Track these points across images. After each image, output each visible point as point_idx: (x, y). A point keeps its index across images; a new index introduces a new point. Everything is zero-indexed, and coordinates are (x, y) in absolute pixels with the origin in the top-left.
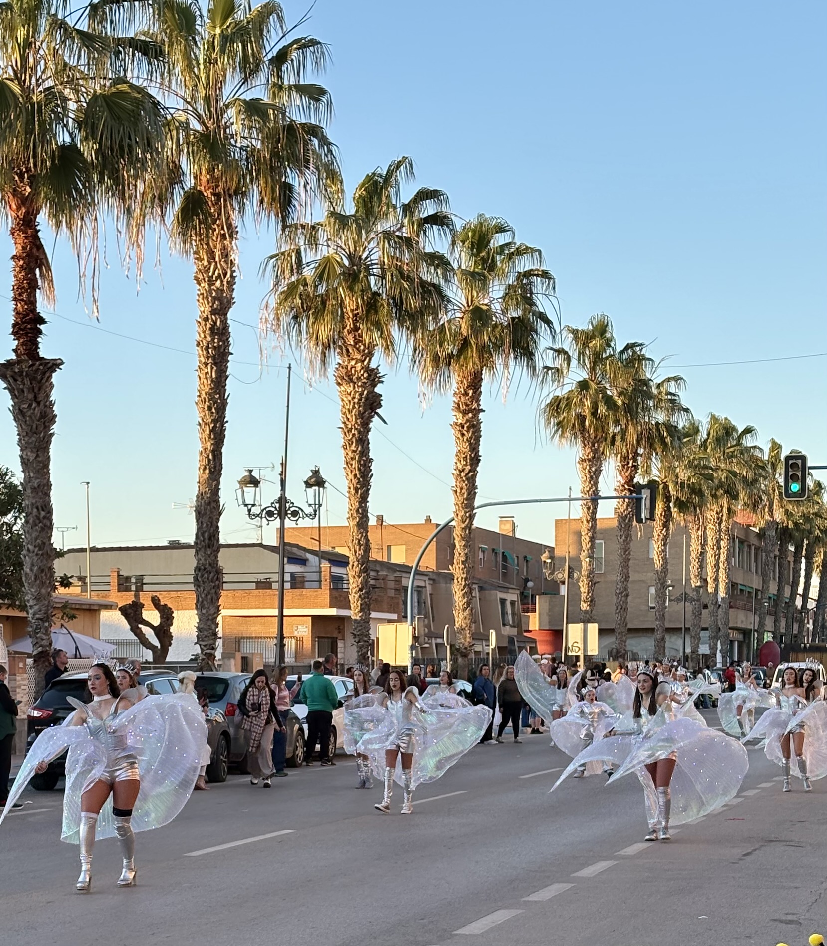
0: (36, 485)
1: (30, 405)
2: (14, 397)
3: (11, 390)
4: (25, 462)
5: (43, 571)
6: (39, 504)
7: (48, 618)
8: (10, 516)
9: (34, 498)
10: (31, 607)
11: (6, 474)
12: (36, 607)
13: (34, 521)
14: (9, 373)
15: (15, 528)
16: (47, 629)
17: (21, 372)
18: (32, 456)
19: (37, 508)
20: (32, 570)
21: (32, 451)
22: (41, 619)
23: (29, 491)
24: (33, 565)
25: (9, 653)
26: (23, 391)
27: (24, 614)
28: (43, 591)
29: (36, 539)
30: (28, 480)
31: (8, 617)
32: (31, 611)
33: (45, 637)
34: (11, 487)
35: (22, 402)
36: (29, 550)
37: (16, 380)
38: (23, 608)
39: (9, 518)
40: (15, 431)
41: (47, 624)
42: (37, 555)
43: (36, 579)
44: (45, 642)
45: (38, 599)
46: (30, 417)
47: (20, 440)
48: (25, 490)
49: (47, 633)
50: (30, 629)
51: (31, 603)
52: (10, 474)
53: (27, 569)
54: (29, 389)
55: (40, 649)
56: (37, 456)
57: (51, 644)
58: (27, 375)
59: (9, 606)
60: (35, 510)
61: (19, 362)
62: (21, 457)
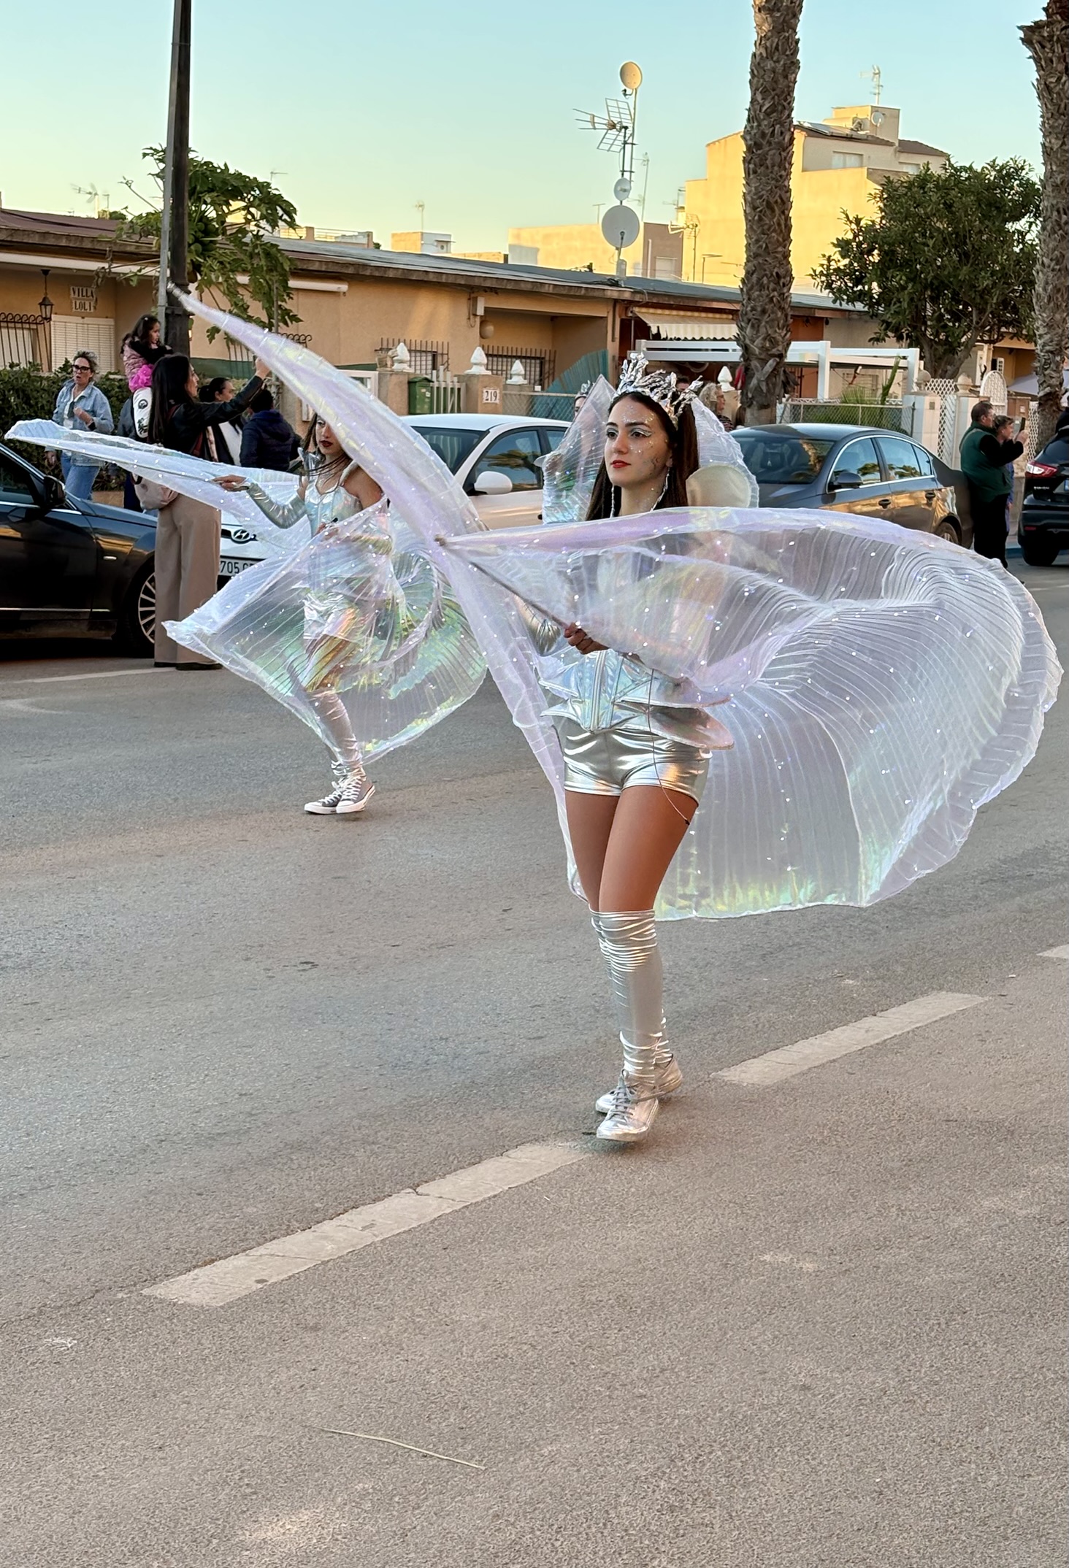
0: (1058, 182)
1: (1059, 79)
2: (1040, 68)
3: (1037, 60)
4: (1047, 152)
5: (1059, 290)
6: (1060, 206)
7: (1060, 350)
8: (1023, 221)
9: (1054, 197)
10: (1041, 336)
11: (1022, 168)
12: (1047, 337)
13: (1052, 228)
14: (1036, 38)
15: (1028, 237)
16: (1058, 364)
17: (1051, 36)
18: (1056, 144)
19: (1058, 211)
20: (1045, 289)
21: (1057, 138)
22: (1052, 352)
23: (1049, 189)
24: (1047, 283)
25: (1009, 394)
26: (1052, 61)
27: (1030, 346)
28: (1058, 316)
29: (1054, 250)
30: (1049, 175)
31: (1011, 350)
32: (1040, 342)
33: (1054, 375)
34: (1028, 185)
35: (1050, 75)
36: (1043, 264)
37: (1043, 47)
38: (1031, 338)
39: (1022, 224)
40: (1038, 112)
41: (1058, 358)
42: (1053, 270)
43: (1049, 302)
44: (1054, 382)
45: (1049, 326)
46: (1058, 94)
47: (1043, 123)
48: (1044, 187)
49: (1058, 370)
50: (1037, 364)
51: (1041, 331)
52: (1027, 168)
53: (1039, 288)
54: (1059, 58)
55: (1048, 390)
56: (1064, 143)
57: (1061, 384)
58: (1058, 40)
59: (1013, 336)
60: (1055, 213)
61: (1049, 24)
62: (1043, 145)
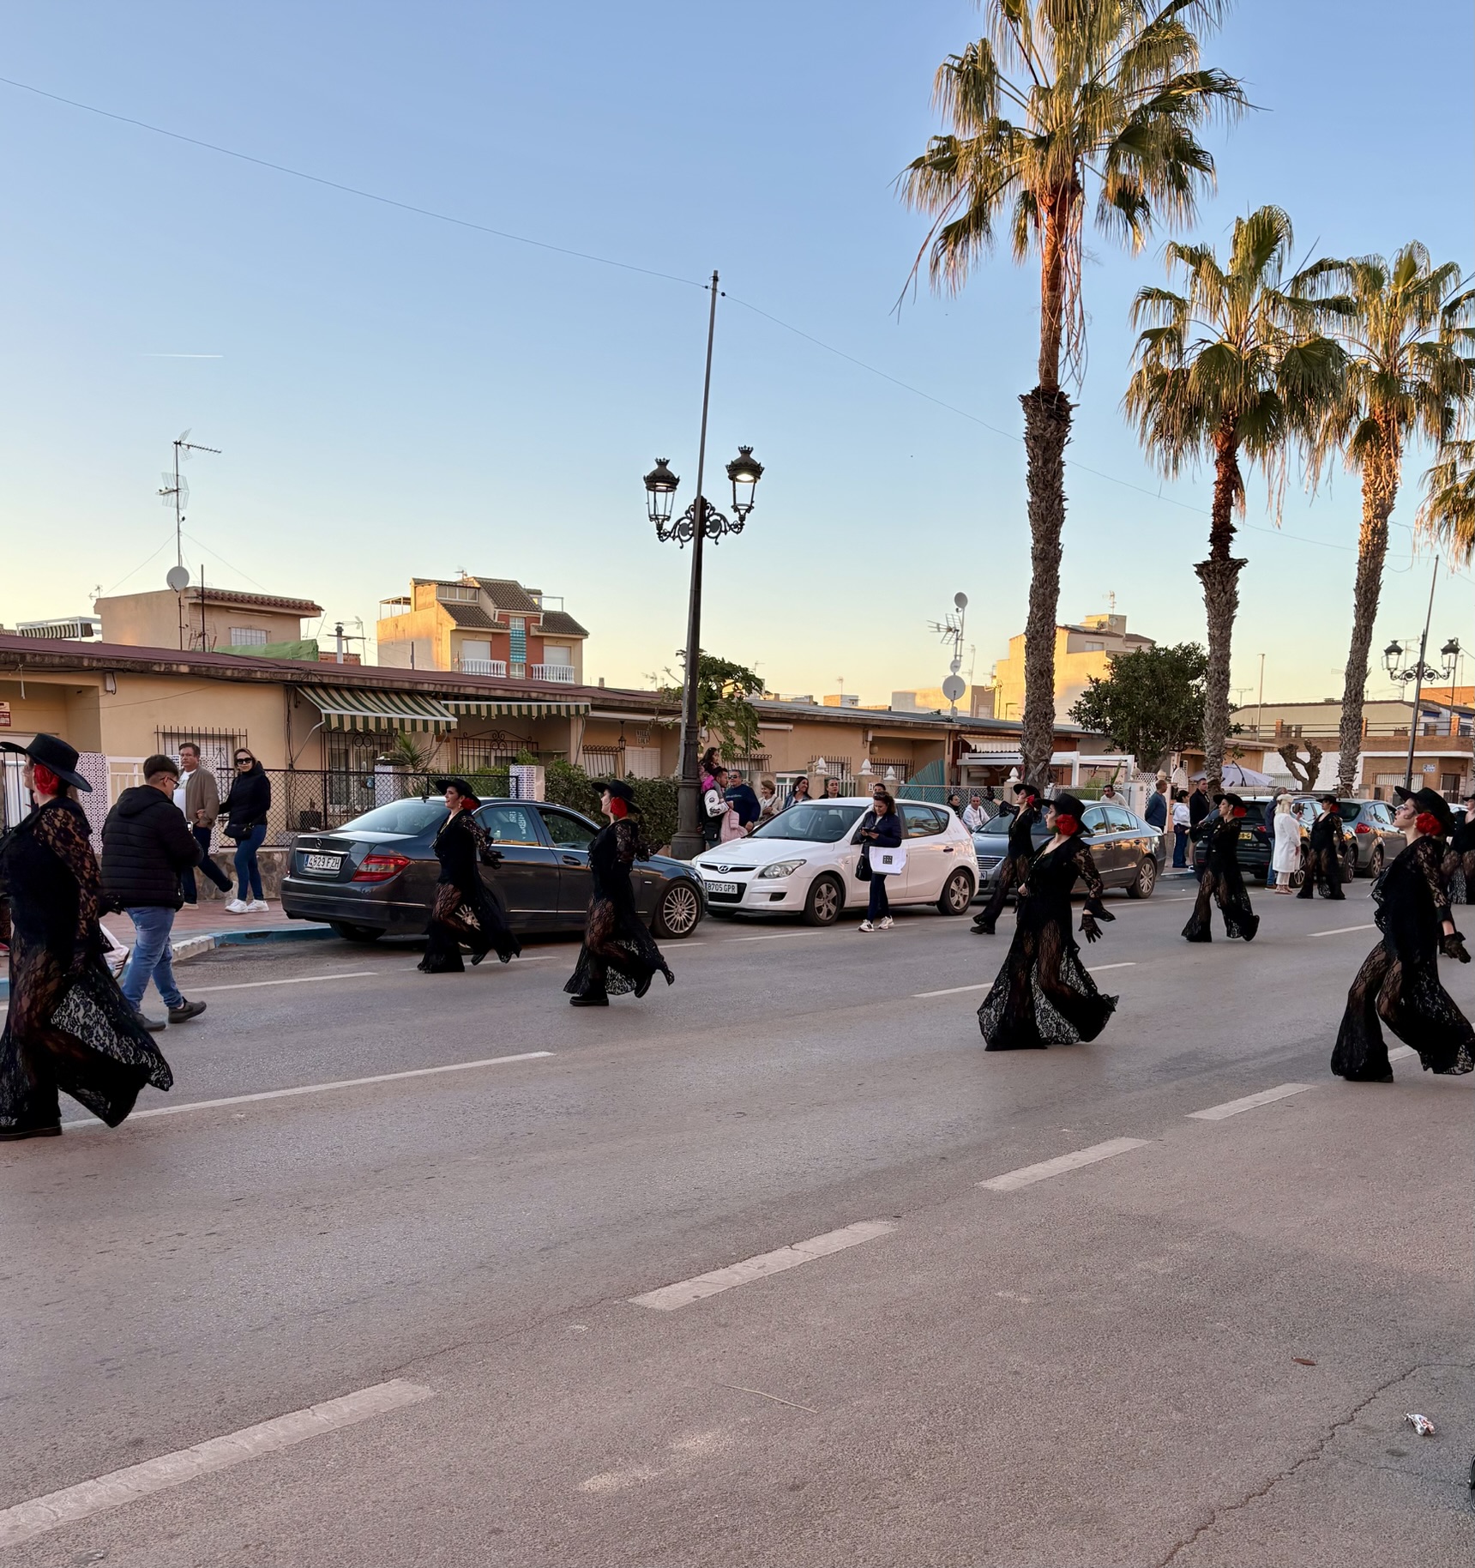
0: (1219, 656)
1: (1219, 595)
2: (1207, 588)
3: (1205, 584)
5: (1219, 720)
6: (1220, 670)
7: (1220, 755)
8: (1199, 679)
9: (1216, 665)
10: (1208, 747)
11: (1198, 648)
12: (1212, 747)
13: (1215, 683)
14: (1205, 571)
15: (1201, 689)
16: (1218, 763)
17: (1214, 570)
18: (1217, 633)
19: (1218, 673)
20: (1210, 719)
21: (1218, 630)
22: (1215, 756)
23: (1213, 660)
24: (1212, 715)
25: (1189, 781)
26: (1214, 584)
27: (1202, 753)
28: (1218, 735)
29: (1216, 695)
30: (1213, 652)
31: (1192, 755)
32: (1207, 750)
33: (1217, 769)
34: (1202, 657)
36: (1209, 704)
37: (1209, 576)
38: (1203, 749)
39: (1197, 682)
41: (1219, 760)
42: (1216, 707)
43: (1213, 726)
44: (1216, 773)
46: (1218, 603)
47: (1209, 621)
48: (1210, 659)
49: (1219, 767)
50: (1205, 763)
51: (1208, 744)
52: (1201, 648)
53: (1208, 718)
54: (1219, 583)
55: (1212, 778)
56: (1222, 633)
57: (1221, 775)
58: (1218, 572)
59: (1193, 747)
60: (1217, 674)
61: (1212, 562)
62: (1209, 634)
